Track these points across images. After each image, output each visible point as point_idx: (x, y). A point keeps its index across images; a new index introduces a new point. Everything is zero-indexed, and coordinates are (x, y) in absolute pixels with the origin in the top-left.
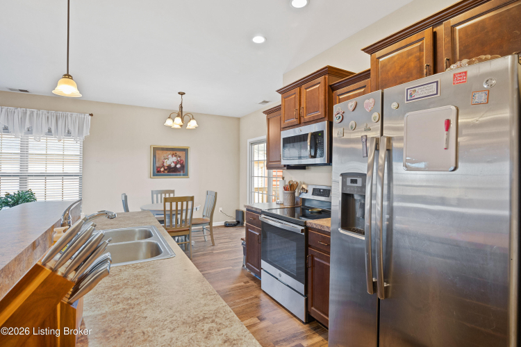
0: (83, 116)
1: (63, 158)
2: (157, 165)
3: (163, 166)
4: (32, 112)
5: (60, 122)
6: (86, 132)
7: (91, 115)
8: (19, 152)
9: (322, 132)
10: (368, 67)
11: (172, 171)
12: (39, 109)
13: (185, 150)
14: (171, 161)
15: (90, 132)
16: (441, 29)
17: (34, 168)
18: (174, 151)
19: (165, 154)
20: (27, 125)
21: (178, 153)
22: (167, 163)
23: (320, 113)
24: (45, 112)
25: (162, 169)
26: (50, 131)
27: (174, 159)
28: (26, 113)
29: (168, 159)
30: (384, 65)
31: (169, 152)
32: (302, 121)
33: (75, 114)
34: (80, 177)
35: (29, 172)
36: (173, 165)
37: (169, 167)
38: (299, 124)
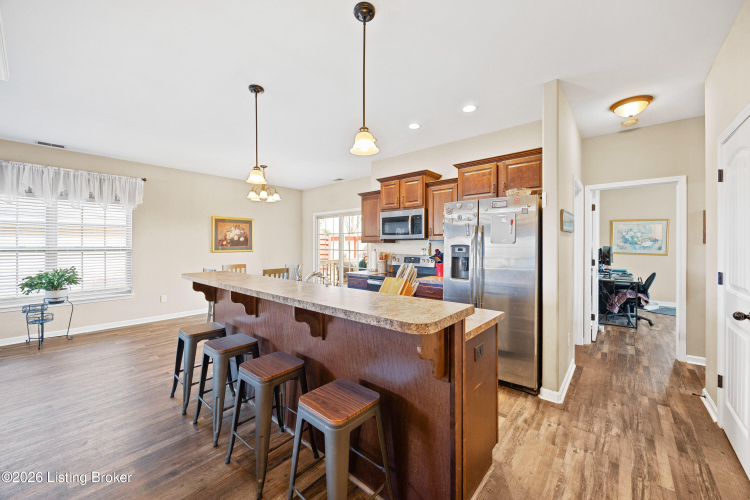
0: (134, 180)
1: (105, 230)
2: (219, 238)
3: (226, 239)
4: (68, 173)
5: (106, 187)
6: (139, 200)
7: (144, 180)
8: (44, 220)
9: (420, 216)
10: (456, 176)
11: (235, 244)
12: (77, 170)
13: (249, 223)
14: (234, 233)
15: (144, 199)
16: (500, 164)
17: (63, 242)
18: (237, 222)
19: (228, 226)
20: (61, 188)
21: (241, 225)
22: (230, 236)
23: (419, 202)
24: (85, 173)
25: (225, 243)
26: (91, 197)
27: (238, 232)
28: (59, 173)
29: (231, 231)
30: (468, 178)
31: (231, 224)
32: (402, 206)
33: (124, 178)
34: (129, 252)
35: (58, 245)
36: (236, 238)
37: (232, 240)
38: (398, 209)
